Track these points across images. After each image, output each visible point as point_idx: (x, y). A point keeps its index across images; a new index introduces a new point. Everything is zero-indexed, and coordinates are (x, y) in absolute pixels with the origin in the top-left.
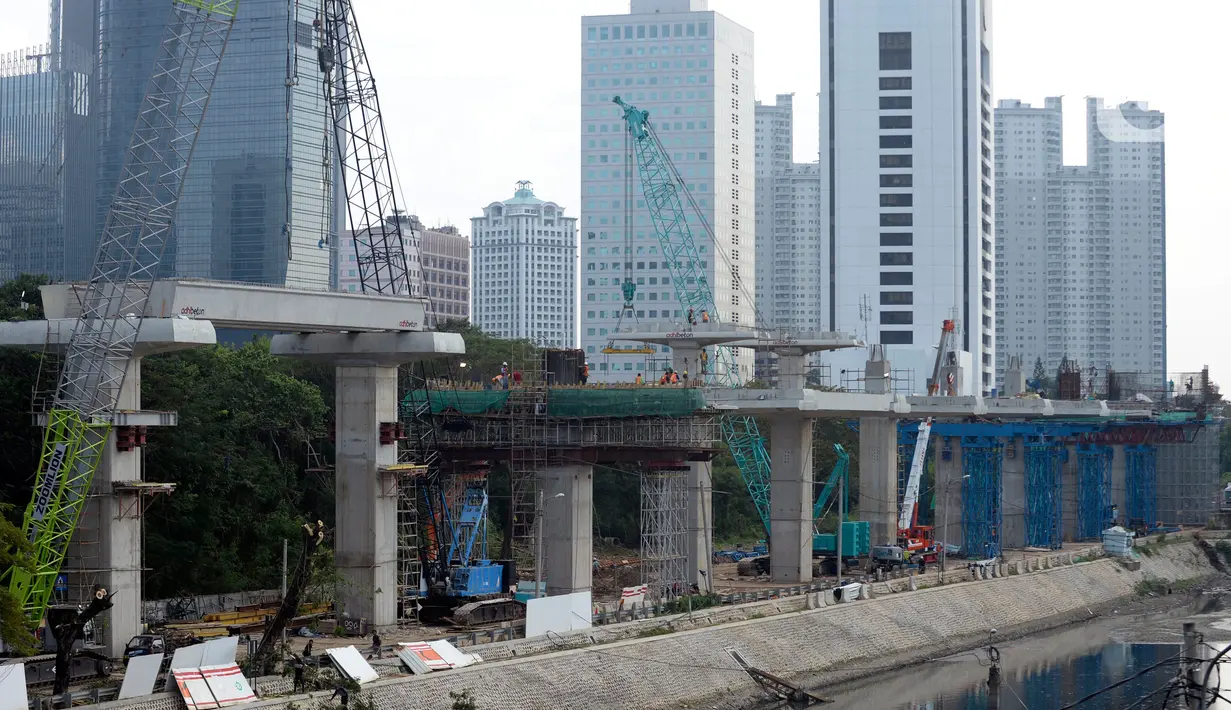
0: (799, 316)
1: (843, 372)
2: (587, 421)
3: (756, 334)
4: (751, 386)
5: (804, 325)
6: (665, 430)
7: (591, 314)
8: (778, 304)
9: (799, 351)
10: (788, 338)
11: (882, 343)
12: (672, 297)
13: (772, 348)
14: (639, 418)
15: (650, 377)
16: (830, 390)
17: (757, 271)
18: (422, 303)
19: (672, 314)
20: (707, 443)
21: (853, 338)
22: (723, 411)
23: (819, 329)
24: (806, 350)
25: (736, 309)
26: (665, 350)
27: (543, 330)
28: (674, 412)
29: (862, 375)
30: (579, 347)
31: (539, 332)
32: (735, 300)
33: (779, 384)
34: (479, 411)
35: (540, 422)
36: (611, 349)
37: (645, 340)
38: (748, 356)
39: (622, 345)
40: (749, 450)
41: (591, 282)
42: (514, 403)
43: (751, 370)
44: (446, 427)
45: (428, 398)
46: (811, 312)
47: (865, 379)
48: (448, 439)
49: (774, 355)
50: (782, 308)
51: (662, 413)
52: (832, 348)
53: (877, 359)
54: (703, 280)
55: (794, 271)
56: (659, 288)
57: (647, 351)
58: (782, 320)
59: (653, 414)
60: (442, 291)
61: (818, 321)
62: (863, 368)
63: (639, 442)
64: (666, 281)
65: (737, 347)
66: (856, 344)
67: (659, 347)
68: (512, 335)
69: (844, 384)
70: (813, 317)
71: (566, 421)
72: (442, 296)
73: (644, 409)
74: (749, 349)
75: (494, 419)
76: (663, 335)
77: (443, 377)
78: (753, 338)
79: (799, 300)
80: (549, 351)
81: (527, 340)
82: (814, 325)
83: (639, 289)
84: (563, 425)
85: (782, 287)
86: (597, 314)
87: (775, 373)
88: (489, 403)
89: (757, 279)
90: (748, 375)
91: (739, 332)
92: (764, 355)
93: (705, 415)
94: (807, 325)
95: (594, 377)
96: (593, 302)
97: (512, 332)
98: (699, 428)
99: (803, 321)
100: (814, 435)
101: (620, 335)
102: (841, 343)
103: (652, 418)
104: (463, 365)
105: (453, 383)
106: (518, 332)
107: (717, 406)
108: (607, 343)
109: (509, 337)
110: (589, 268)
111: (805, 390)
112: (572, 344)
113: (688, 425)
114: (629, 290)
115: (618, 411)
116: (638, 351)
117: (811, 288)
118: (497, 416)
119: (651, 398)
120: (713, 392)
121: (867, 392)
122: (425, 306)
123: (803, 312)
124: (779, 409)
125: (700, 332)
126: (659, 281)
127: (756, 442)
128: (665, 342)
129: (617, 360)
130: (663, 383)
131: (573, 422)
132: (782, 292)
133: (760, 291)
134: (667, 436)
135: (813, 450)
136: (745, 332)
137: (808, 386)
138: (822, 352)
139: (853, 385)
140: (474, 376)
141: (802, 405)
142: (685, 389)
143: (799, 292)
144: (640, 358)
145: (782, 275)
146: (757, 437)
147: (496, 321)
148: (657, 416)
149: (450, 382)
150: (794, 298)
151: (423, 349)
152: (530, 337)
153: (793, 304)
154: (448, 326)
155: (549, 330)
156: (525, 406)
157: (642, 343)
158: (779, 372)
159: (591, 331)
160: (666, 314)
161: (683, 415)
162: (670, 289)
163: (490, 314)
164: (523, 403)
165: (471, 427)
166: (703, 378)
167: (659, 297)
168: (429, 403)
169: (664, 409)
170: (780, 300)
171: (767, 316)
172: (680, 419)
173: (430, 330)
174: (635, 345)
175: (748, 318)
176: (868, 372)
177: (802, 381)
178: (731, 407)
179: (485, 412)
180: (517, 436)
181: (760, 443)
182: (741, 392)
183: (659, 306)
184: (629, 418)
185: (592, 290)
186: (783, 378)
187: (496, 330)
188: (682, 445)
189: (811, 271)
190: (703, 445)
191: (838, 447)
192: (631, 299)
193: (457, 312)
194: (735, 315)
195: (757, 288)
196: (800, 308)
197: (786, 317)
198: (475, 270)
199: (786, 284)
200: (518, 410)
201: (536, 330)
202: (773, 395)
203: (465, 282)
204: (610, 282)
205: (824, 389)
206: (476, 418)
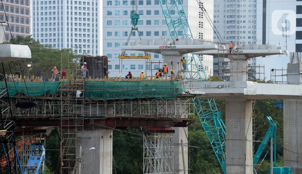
0: (242, 35)
1: (273, 70)
2: (109, 102)
3: (216, 46)
4: (213, 79)
5: (244, 40)
6: (159, 107)
7: (109, 34)
8: (228, 27)
9: (243, 57)
10: (237, 49)
11: (296, 51)
12: (161, 22)
13: (226, 56)
14: (142, 100)
15: (149, 74)
16: (264, 82)
17: (215, 6)
18: (2, 25)
19: (160, 34)
20: (185, 115)
21: (280, 48)
22: (195, 95)
23: (255, 42)
24: (248, 56)
25: (201, 30)
26: (156, 57)
27: (78, 43)
28: (163, 96)
29: (285, 72)
30: (101, 54)
31: (76, 45)
32: (201, 25)
33: (231, 79)
34: (39, 95)
35: (79, 102)
36: (123, 56)
37: (145, 50)
38: (208, 61)
39: (129, 53)
40: (211, 120)
41: (109, 13)
42: (63, 90)
43: (211, 67)
44: (17, 105)
45: (7, 87)
46: (249, 32)
47: (287, 75)
48: (19, 113)
49: (226, 60)
50: (231, 30)
51: (156, 96)
52: (264, 55)
53: (295, 62)
54: (182, 12)
55: (239, 5)
56: (152, 17)
57: (147, 57)
58: (230, 37)
59: (152, 97)
60: (12, 18)
61: (255, 38)
62: (286, 67)
63: (142, 115)
64: (157, 12)
65: (202, 54)
66: (281, 52)
67: (153, 54)
68: (58, 46)
69: (273, 78)
70: (251, 35)
71: (96, 101)
72: (13, 21)
73: (144, 94)
74: (209, 56)
75: (50, 101)
76: (157, 47)
77: (16, 73)
78: (215, 49)
79: (242, 24)
80: (85, 57)
81: (68, 50)
82: (251, 40)
83: (141, 18)
84: (94, 103)
85: (231, 16)
86: (113, 34)
87: (228, 71)
88: (46, 90)
89: (215, 11)
90: (209, 72)
91: (205, 45)
92: (220, 59)
93: (183, 97)
94: (247, 40)
95: (113, 73)
96: (111, 26)
97: (58, 45)
98: (180, 106)
99: (244, 38)
100: (253, 111)
101: (129, 47)
102: (271, 51)
103: (151, 99)
104: (29, 66)
105: (23, 77)
106: (62, 45)
107: (192, 92)
108: (120, 53)
109: (57, 48)
110: (108, 4)
111: (248, 82)
112: (97, 53)
113: (174, 104)
114: (135, 19)
115: (128, 95)
116: (140, 57)
117: (250, 16)
118: (51, 98)
119: (150, 87)
120: (189, 83)
121: (289, 83)
122: (4, 27)
123: (244, 32)
124: (232, 94)
125: (179, 46)
126: (153, 13)
127: (216, 115)
128: (158, 51)
129: (127, 63)
130: (157, 78)
131: (101, 102)
132: (231, 19)
133: (217, 19)
134: (160, 111)
135: (253, 120)
136: (209, 45)
137: (249, 80)
138: (257, 58)
139: (279, 79)
140: (36, 72)
141: (246, 92)
142: (171, 81)
143: (242, 19)
144: (143, 62)
145: (231, 9)
146: (216, 112)
147: (48, 38)
148: (154, 98)
149: (21, 76)
150: (238, 23)
151: (4, 55)
152: (70, 47)
153: (238, 27)
154: (19, 41)
155: (82, 43)
156: (70, 92)
157: (143, 52)
158: (231, 71)
159: (109, 45)
160: (157, 33)
161: (170, 97)
162: (161, 18)
163: (44, 33)
164: (68, 90)
165: (34, 105)
166: (182, 74)
167: (152, 22)
168: (7, 90)
169: (159, 94)
170: (230, 24)
171: (222, 34)
172: (168, 100)
173: (7, 43)
174: (137, 53)
175: (209, 36)
176: (288, 70)
177: (245, 76)
178: (201, 93)
179: (43, 95)
180: (64, 111)
181: (219, 116)
182: (207, 83)
183: (152, 29)
184: (136, 100)
185: (109, 18)
186: (234, 74)
187: (48, 43)
188: (169, 117)
189: (250, 6)
190: (183, 117)
191: (269, 118)
192: (136, 24)
193: (22, 31)
194: (201, 35)
195: (215, 17)
196: (242, 30)
197: (233, 35)
198: (34, 4)
199: (234, 14)
200: (65, 94)
201: (74, 43)
202: (227, 85)
203: (28, 12)
204: (122, 13)
205: (259, 81)
206: (38, 100)
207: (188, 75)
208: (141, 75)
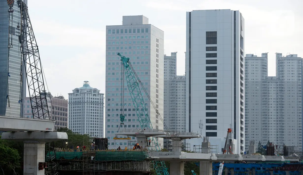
0: (178, 127)
1: (194, 146)
2: (109, 162)
3: (165, 133)
4: (163, 150)
5: (180, 130)
6: (135, 165)
7: (109, 126)
8: (171, 123)
9: (179, 139)
10: (176, 134)
11: (206, 136)
12: (136, 120)
13: (170, 138)
14: (126, 161)
15: (129, 147)
16: (190, 152)
17: (164, 112)
18: (53, 122)
19: (136, 126)
20: (149, 170)
21: (198, 134)
22: (154, 159)
23: (185, 131)
24: (182, 138)
25: (157, 125)
26: (133, 138)
27: (92, 131)
28: (137, 159)
29: (201, 147)
30: (104, 137)
31: (91, 132)
32: (157, 122)
33: (173, 150)
34: (72, 158)
35: (93, 162)
36: (116, 138)
37: (128, 135)
38: (161, 140)
39: (119, 137)
40: (162, 172)
41: (109, 115)
42: (84, 156)
43: (162, 144)
44: (60, 164)
45: (55, 154)
46: (182, 126)
47: (201, 148)
48: (61, 168)
49: (170, 140)
50: (173, 124)
51: (133, 159)
52: (190, 138)
53: (206, 141)
54: (147, 115)
55: (177, 112)
56: (132, 118)
57: (129, 138)
58: (173, 128)
59: (130, 160)
60: (59, 118)
61: (185, 129)
62: (201, 144)
63: (126, 169)
64: (134, 115)
65: (158, 137)
66: (199, 136)
67: (131, 137)
69: (195, 150)
70: (183, 127)
71: (102, 162)
72: (59, 120)
73: (127, 158)
74: (161, 138)
75: (77, 161)
76: (134, 133)
77: (60, 147)
78: (164, 134)
79: (178, 122)
80: (96, 138)
81: (86, 135)
82: (183, 130)
83: (125, 118)
84: (100, 163)
85: (173, 117)
86: (111, 126)
87: (171, 146)
88: (75, 156)
89: (164, 115)
90: (162, 147)
91: (160, 132)
92: (167, 140)
93: (148, 160)
94: (181, 130)
95: (110, 147)
96: (109, 122)
97: (82, 132)
98: (146, 165)
99: (180, 129)
100: (184, 167)
101: (119, 133)
102: (194, 136)
103: (130, 161)
104: (67, 143)
105: (63, 149)
106: (84, 132)
107: (152, 157)
108: (115, 136)
109: (81, 133)
110: (108, 111)
111: (181, 152)
112: (102, 136)
113: (143, 164)
114: (122, 119)
115: (119, 159)
116: (125, 138)
117: (182, 118)
118: (78, 160)
119: (130, 154)
120: (151, 153)
121: (203, 153)
122: (54, 123)
123: (180, 126)
124: (173, 158)
125: (145, 133)
126: (132, 115)
127: (165, 169)
128: (134, 135)
129: (118, 142)
130: (134, 150)
131: (104, 162)
132: (173, 119)
133: (165, 119)
134: (135, 167)
135: (184, 172)
136: (161, 132)
137: (182, 151)
138: (186, 139)
139: (197, 150)
140: (70, 147)
141: (181, 157)
142: (142, 152)
143: (179, 119)
144: (126, 141)
145: (173, 113)
146: (165, 168)
147: (77, 128)
148: (132, 160)
149: (62, 149)
150: (177, 121)
151: (53, 138)
152: (88, 133)
153: (176, 123)
154: (61, 130)
155: (94, 131)
156: (88, 157)
157: (126, 136)
158: (173, 146)
159: (109, 132)
160: (134, 126)
161: (140, 160)
162: (136, 118)
163: (75, 126)
164: (87, 156)
165: (69, 164)
166: (147, 148)
167: (131, 120)
168: (55, 156)
169: (135, 158)
170: (173, 122)
171: (168, 127)
172: (139, 162)
173: (56, 131)
174: (123, 137)
175: (161, 128)
176: (202, 146)
177: (180, 149)
178: (157, 158)
179: (74, 159)
180: (85, 167)
181: (166, 170)
182: (160, 153)
183: (131, 124)
184: (123, 161)
185: (109, 118)
186: (174, 148)
187: (77, 131)
188: (140, 170)
189: (182, 112)
190: (147, 171)
191: (193, 171)
192: (123, 121)
193: (63, 125)
194: (157, 127)
195: (164, 117)
196: (178, 124)
197: (174, 127)
198: (70, 111)
199: (174, 116)
200: (85, 158)
201: (90, 131)
202: (171, 154)
203: (66, 115)
204: (115, 115)
205: (188, 152)
206: (70, 161)
207: (150, 148)
208: (125, 148)
